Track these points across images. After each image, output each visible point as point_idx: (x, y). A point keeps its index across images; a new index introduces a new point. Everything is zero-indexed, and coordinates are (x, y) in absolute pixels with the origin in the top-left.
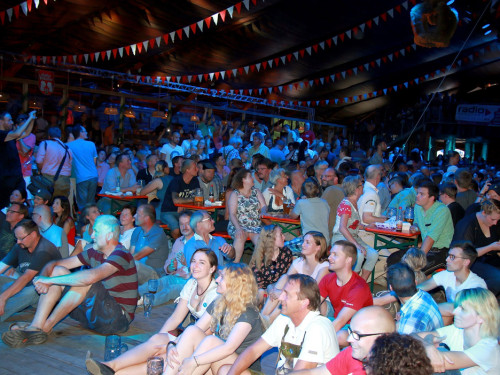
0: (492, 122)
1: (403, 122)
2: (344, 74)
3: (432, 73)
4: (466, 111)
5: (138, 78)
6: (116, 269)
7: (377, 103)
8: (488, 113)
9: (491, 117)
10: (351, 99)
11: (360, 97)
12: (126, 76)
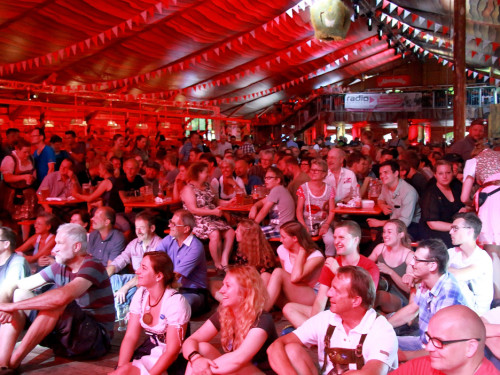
0: (376, 108)
2: (238, 76)
3: (314, 70)
4: (353, 99)
5: (54, 88)
6: (90, 284)
7: (274, 98)
8: (372, 100)
9: (374, 103)
10: (245, 98)
11: (253, 96)
12: (41, 87)
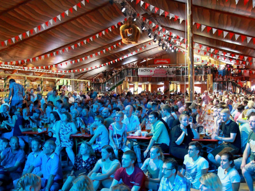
0: (153, 75)
1: (115, 77)
2: (83, 59)
7: (103, 69)
8: (151, 71)
9: (153, 73)
10: (87, 69)
11: (92, 68)
